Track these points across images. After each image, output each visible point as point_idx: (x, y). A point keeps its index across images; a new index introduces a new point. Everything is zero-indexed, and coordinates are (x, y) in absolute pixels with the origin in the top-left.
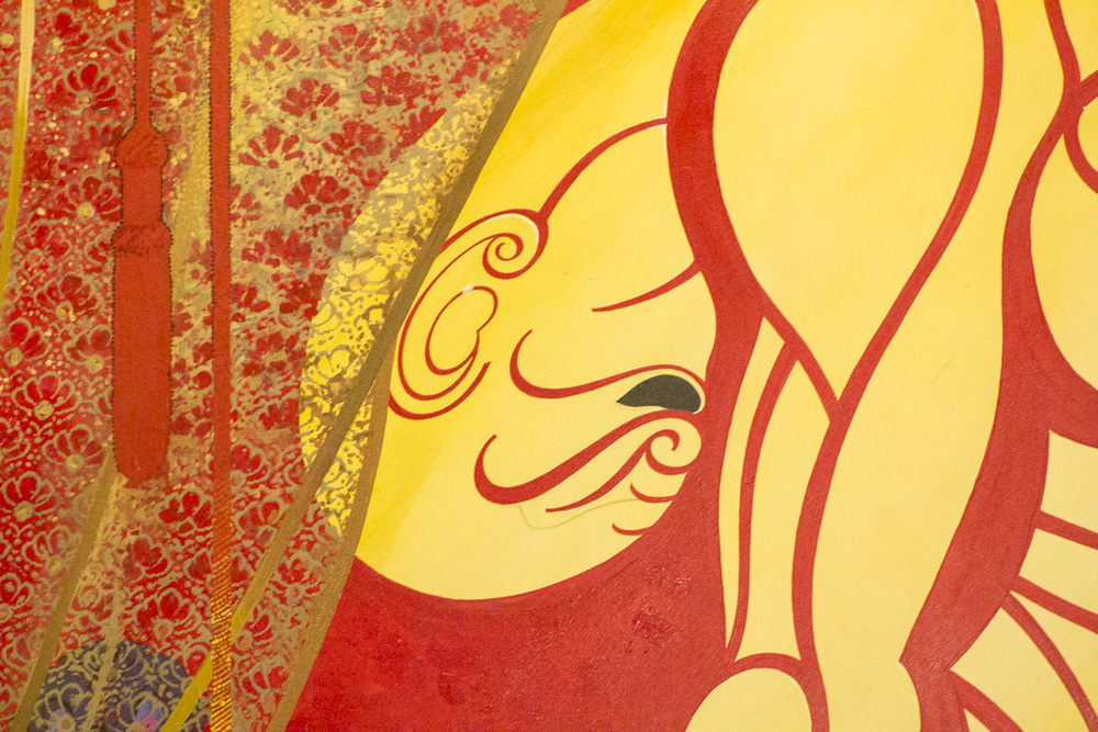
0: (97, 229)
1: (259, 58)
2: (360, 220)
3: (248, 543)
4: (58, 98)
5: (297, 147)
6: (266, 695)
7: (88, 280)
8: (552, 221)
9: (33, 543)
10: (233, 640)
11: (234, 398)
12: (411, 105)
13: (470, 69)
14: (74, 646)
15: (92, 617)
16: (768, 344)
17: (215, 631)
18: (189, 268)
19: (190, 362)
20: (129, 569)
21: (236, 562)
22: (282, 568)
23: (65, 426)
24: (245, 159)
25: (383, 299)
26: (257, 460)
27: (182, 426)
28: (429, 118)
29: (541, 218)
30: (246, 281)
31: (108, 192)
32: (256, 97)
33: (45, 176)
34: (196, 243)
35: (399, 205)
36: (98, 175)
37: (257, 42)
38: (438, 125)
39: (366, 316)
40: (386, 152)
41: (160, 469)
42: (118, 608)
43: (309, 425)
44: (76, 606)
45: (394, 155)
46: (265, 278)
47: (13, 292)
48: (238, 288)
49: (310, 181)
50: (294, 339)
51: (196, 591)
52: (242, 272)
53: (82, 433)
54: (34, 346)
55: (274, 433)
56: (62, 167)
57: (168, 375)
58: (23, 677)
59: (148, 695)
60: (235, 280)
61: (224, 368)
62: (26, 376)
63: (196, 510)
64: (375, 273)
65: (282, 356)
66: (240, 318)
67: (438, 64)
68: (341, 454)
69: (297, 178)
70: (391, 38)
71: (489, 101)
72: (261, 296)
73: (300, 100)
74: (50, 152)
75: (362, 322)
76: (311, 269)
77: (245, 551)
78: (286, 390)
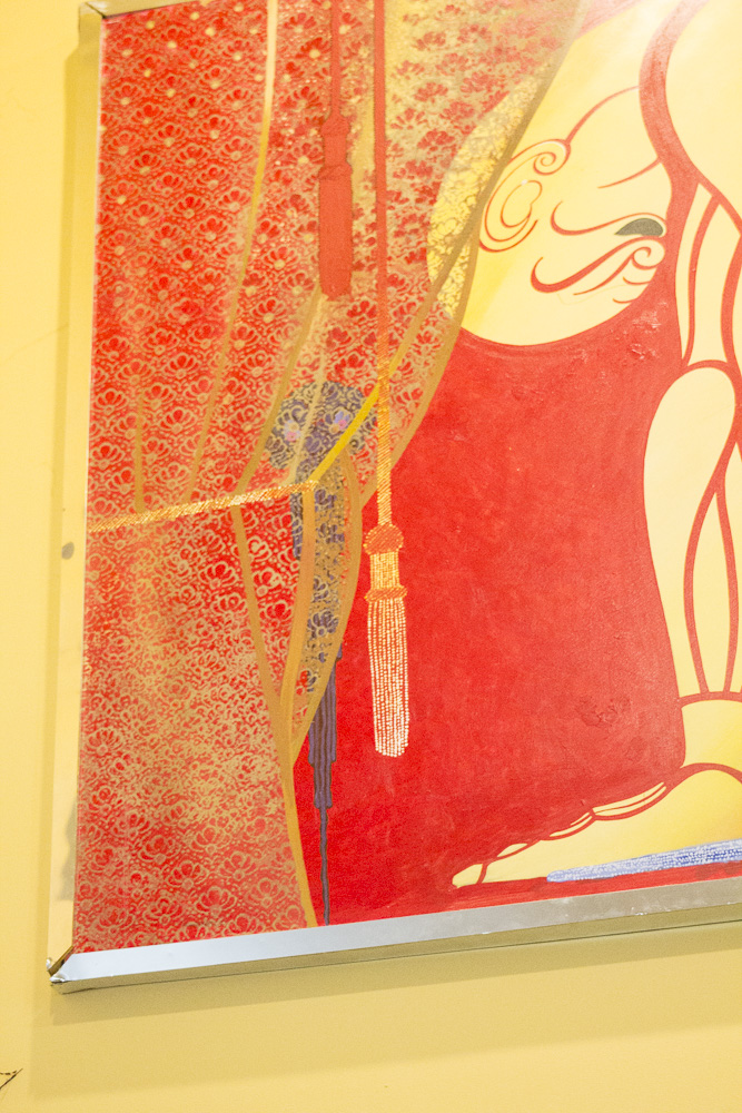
0: (310, 169)
1: (401, 74)
2: (460, 152)
3: (398, 325)
4: (288, 105)
5: (423, 118)
6: (410, 404)
7: (305, 196)
8: (573, 143)
9: (274, 334)
10: (391, 376)
11: (389, 250)
12: (489, 91)
13: (524, 69)
14: (298, 386)
15: (308, 370)
16: (702, 198)
17: (379, 372)
18: (362, 184)
19: (363, 232)
20: (329, 343)
21: (391, 335)
22: (419, 337)
23: (293, 271)
24: (394, 126)
25: (476, 191)
26: (402, 281)
27: (359, 266)
28: (500, 96)
29: (567, 143)
30: (396, 189)
31: (316, 149)
32: (400, 94)
33: (280, 145)
34: (366, 171)
35: (484, 142)
36: (310, 141)
37: (400, 67)
38: (506, 99)
39: (465, 201)
40: (476, 115)
41: (347, 290)
42: (323, 364)
43: (433, 261)
44: (299, 365)
45: (481, 117)
46: (407, 187)
47: (261, 205)
48: (391, 192)
49: (432, 134)
50: (423, 216)
51: (369, 352)
52: (392, 184)
53: (302, 275)
54: (274, 232)
55: (413, 266)
56: (290, 139)
57: (351, 240)
58: (268, 404)
59: (342, 409)
60: (388, 189)
61: (383, 236)
62: (269, 247)
63: (368, 310)
64: (470, 178)
65: (417, 225)
66: (392, 208)
67: (504, 68)
68: (452, 274)
69: (424, 133)
70: (478, 58)
71: (535, 85)
72: (404, 196)
73: (424, 94)
74: (283, 132)
75: (464, 205)
76: (433, 179)
77: (397, 329)
78: (419, 243)
